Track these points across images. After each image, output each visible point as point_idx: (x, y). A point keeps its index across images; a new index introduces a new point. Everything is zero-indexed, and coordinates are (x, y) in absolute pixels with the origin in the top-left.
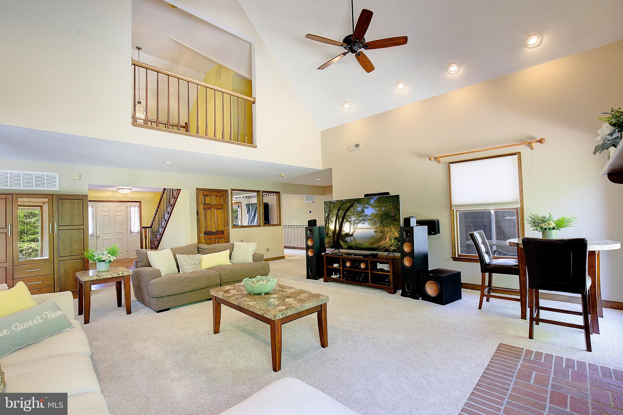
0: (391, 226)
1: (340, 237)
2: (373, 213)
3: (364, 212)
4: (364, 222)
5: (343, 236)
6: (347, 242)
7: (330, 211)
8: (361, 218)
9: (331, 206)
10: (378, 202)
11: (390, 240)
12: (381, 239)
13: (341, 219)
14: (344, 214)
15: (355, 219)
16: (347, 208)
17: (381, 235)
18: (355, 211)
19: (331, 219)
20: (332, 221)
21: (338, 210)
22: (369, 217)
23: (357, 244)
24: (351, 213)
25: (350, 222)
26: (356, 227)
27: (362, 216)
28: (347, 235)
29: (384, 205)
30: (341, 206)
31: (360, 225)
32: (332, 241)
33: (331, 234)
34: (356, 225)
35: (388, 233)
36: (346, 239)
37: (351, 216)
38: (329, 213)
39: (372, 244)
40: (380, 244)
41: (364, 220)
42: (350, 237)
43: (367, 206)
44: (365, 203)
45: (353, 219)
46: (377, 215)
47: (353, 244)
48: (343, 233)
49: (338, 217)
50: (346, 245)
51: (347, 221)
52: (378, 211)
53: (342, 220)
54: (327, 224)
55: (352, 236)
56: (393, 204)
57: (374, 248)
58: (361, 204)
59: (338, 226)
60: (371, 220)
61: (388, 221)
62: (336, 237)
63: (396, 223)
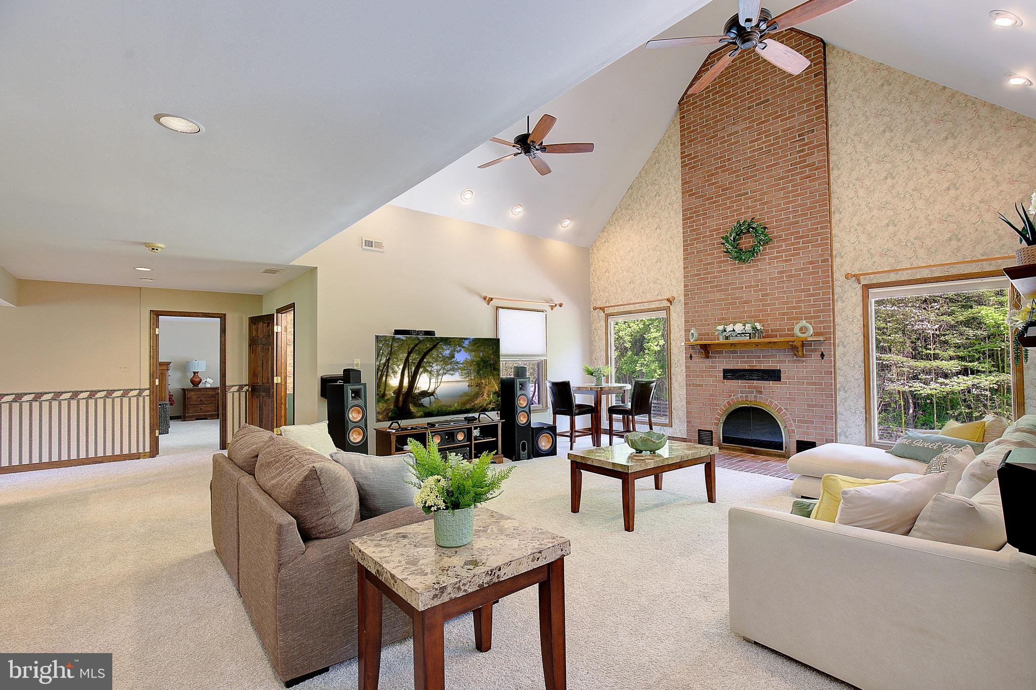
0: (491, 377)
1: (410, 398)
2: (467, 359)
3: (453, 357)
4: (452, 372)
5: (417, 396)
6: (424, 406)
7: (391, 353)
8: (449, 366)
9: (395, 345)
10: (475, 344)
11: (489, 396)
12: (477, 395)
13: (413, 369)
14: (420, 360)
15: (439, 367)
16: (425, 351)
17: (477, 389)
18: (440, 355)
19: (393, 369)
20: (395, 372)
21: (409, 354)
22: (461, 365)
23: (440, 407)
24: (433, 358)
25: (430, 373)
26: (439, 380)
27: (451, 363)
28: (424, 394)
29: (482, 348)
30: (416, 345)
31: (446, 378)
32: (392, 407)
33: (391, 394)
34: (440, 377)
35: (487, 387)
36: (422, 400)
37: (433, 363)
38: (389, 358)
39: (464, 404)
40: (476, 402)
41: (453, 369)
42: (429, 396)
43: (459, 349)
44: (455, 345)
45: (435, 367)
46: (472, 362)
47: (434, 407)
48: (417, 391)
49: (409, 365)
50: (421, 411)
51: (426, 371)
52: (474, 357)
53: (415, 369)
54: (384, 378)
55: (433, 395)
56: (493, 349)
57: (466, 409)
58: (450, 345)
59: (408, 380)
60: (465, 369)
61: (487, 370)
62: (401, 399)
63: (495, 373)
